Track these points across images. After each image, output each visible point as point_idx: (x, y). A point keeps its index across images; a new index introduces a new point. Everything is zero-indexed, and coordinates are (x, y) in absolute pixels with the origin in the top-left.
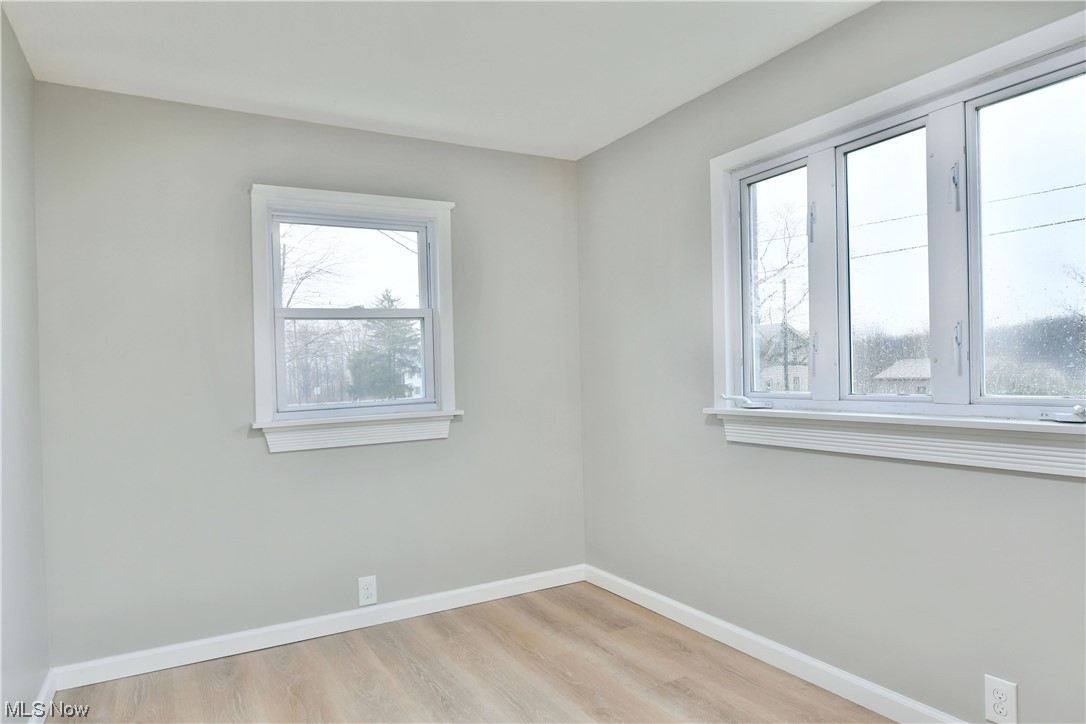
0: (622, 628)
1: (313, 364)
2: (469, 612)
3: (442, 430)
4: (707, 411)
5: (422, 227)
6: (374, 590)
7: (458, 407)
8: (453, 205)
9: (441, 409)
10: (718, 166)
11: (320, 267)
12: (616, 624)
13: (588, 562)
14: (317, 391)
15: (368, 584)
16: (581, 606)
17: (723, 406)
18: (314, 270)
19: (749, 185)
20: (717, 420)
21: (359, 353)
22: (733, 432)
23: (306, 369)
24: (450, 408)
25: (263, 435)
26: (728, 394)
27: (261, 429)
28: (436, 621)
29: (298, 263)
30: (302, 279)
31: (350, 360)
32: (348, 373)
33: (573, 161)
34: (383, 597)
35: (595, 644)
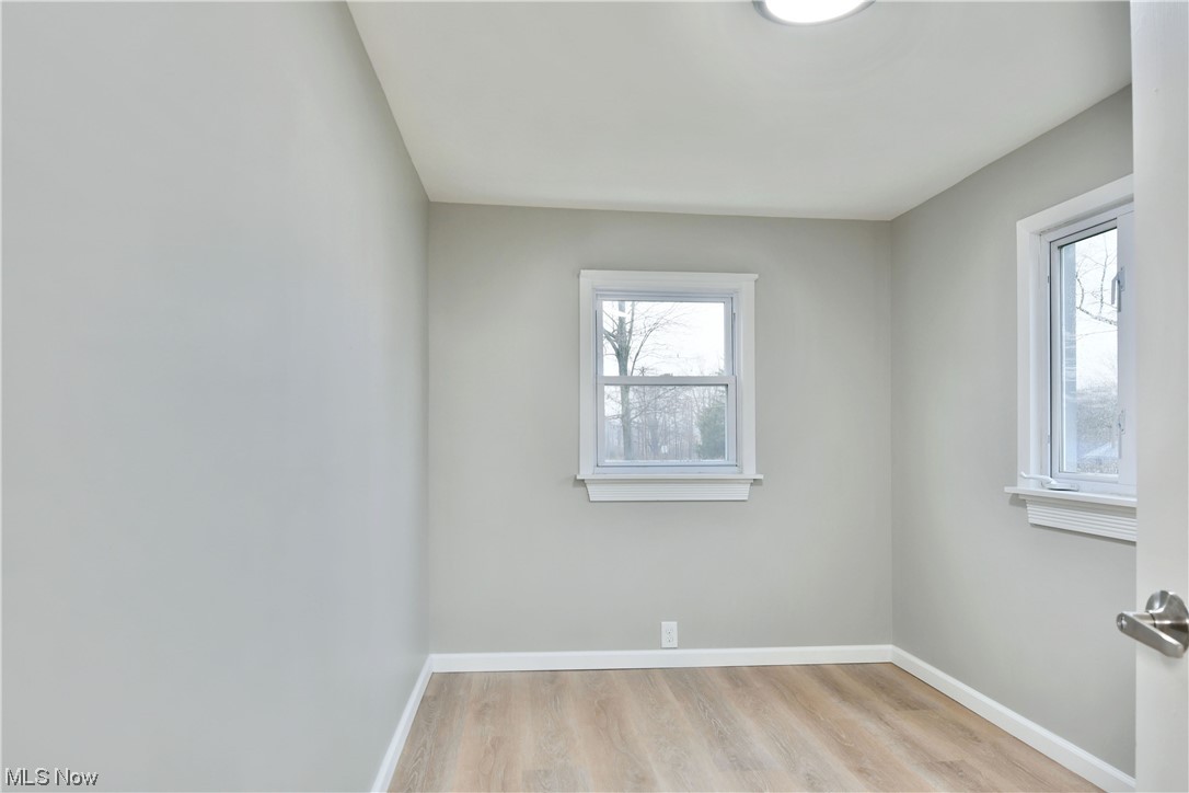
0: (915, 709)
1: (661, 420)
2: (763, 671)
3: (742, 492)
4: (1009, 490)
5: (729, 298)
6: (675, 635)
7: (758, 472)
8: (756, 276)
9: (741, 473)
10: (1025, 229)
11: (668, 317)
12: (907, 704)
13: (895, 644)
14: (664, 449)
15: (670, 629)
16: (878, 684)
17: (1028, 484)
18: (662, 321)
19: (1061, 247)
20: (1019, 501)
21: (709, 410)
22: (1036, 514)
23: (654, 427)
24: (750, 472)
25: (585, 485)
26: (1033, 471)
27: (583, 480)
28: (732, 674)
29: (646, 315)
30: (651, 331)
31: (698, 417)
32: (697, 431)
33: (887, 222)
34: (683, 644)
35: (880, 718)
